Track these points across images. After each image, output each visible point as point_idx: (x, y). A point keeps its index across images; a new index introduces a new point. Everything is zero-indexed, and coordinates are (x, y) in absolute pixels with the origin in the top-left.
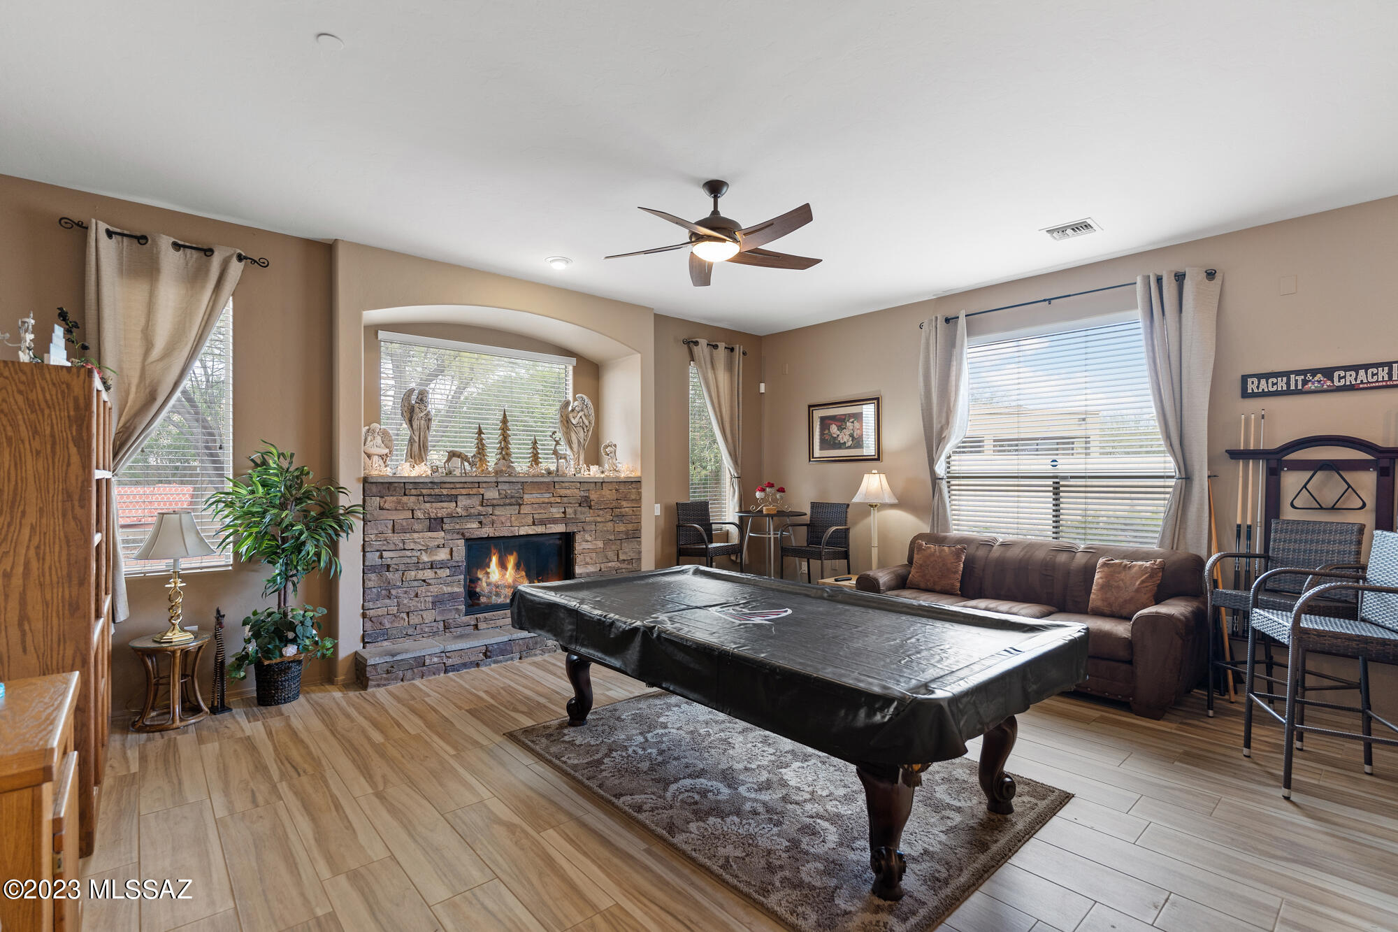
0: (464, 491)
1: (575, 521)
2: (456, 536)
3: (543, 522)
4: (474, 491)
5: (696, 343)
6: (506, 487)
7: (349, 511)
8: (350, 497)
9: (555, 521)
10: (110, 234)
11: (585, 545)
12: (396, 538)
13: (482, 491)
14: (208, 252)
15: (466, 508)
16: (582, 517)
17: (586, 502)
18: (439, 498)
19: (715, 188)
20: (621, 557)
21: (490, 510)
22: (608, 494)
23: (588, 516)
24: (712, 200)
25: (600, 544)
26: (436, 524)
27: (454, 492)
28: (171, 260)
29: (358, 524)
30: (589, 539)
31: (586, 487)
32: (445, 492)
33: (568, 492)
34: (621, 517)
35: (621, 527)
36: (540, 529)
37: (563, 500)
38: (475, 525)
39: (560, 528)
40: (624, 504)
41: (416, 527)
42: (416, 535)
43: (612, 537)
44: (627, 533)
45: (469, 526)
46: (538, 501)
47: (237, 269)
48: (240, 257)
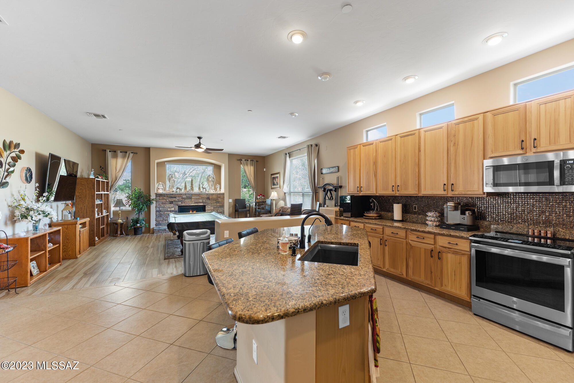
0: (178, 196)
1: (205, 203)
2: (176, 205)
3: (197, 203)
4: (180, 196)
5: (242, 160)
6: (188, 195)
7: (153, 200)
8: (153, 196)
9: (200, 203)
10: (110, 151)
11: (208, 208)
12: (163, 205)
13: (182, 196)
14: (126, 152)
15: (178, 199)
16: (208, 202)
17: (208, 198)
18: (172, 197)
19: (200, 138)
20: (218, 211)
21: (184, 200)
22: (214, 196)
23: (209, 202)
24: (199, 140)
25: (212, 208)
26: (171, 203)
27: (175, 196)
28: (120, 154)
29: (155, 202)
30: (209, 207)
31: (209, 195)
32: (173, 196)
33: (203, 196)
34: (219, 202)
35: (218, 204)
36: (196, 204)
37: (202, 198)
38: (180, 203)
39: (202, 204)
40: (219, 199)
41: (167, 203)
42: (167, 205)
43: (216, 207)
44: (220, 206)
45: (179, 203)
46: (195, 198)
47: (131, 155)
48: (132, 153)
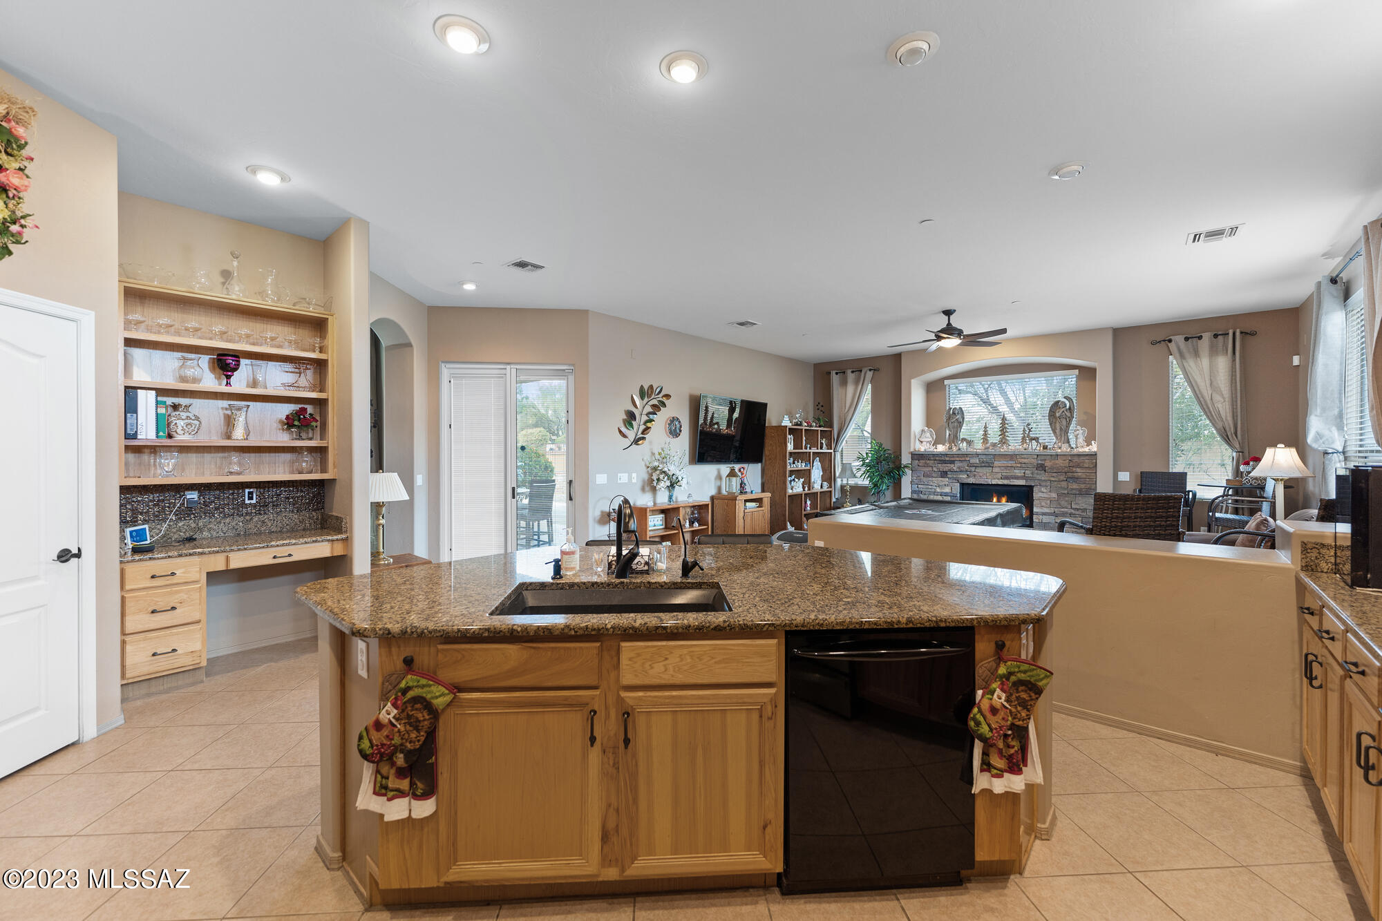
0: (957, 459)
1: (1032, 479)
2: (954, 481)
3: (1007, 478)
4: (963, 459)
5: (1170, 341)
6: (984, 457)
7: (905, 467)
8: (906, 459)
9: (1017, 478)
10: (837, 373)
11: (1041, 495)
12: (925, 479)
13: (968, 459)
14: (861, 371)
15: (959, 468)
16: (1039, 477)
17: (1041, 467)
18: (945, 462)
20: (1074, 506)
21: (973, 469)
22: (1060, 462)
23: (1043, 476)
25: (1054, 495)
26: (944, 474)
27: (952, 459)
28: (851, 377)
29: (909, 472)
30: (1045, 491)
31: (1043, 458)
32: (947, 459)
33: (1026, 461)
34: (1075, 479)
35: (1075, 486)
36: (1006, 482)
37: (1023, 466)
38: (965, 476)
39: (1022, 482)
40: (1078, 470)
41: (934, 475)
42: (934, 479)
43: (1066, 492)
44: (1080, 490)
45: (961, 476)
46: (1003, 465)
47: (870, 374)
48: (870, 370)
